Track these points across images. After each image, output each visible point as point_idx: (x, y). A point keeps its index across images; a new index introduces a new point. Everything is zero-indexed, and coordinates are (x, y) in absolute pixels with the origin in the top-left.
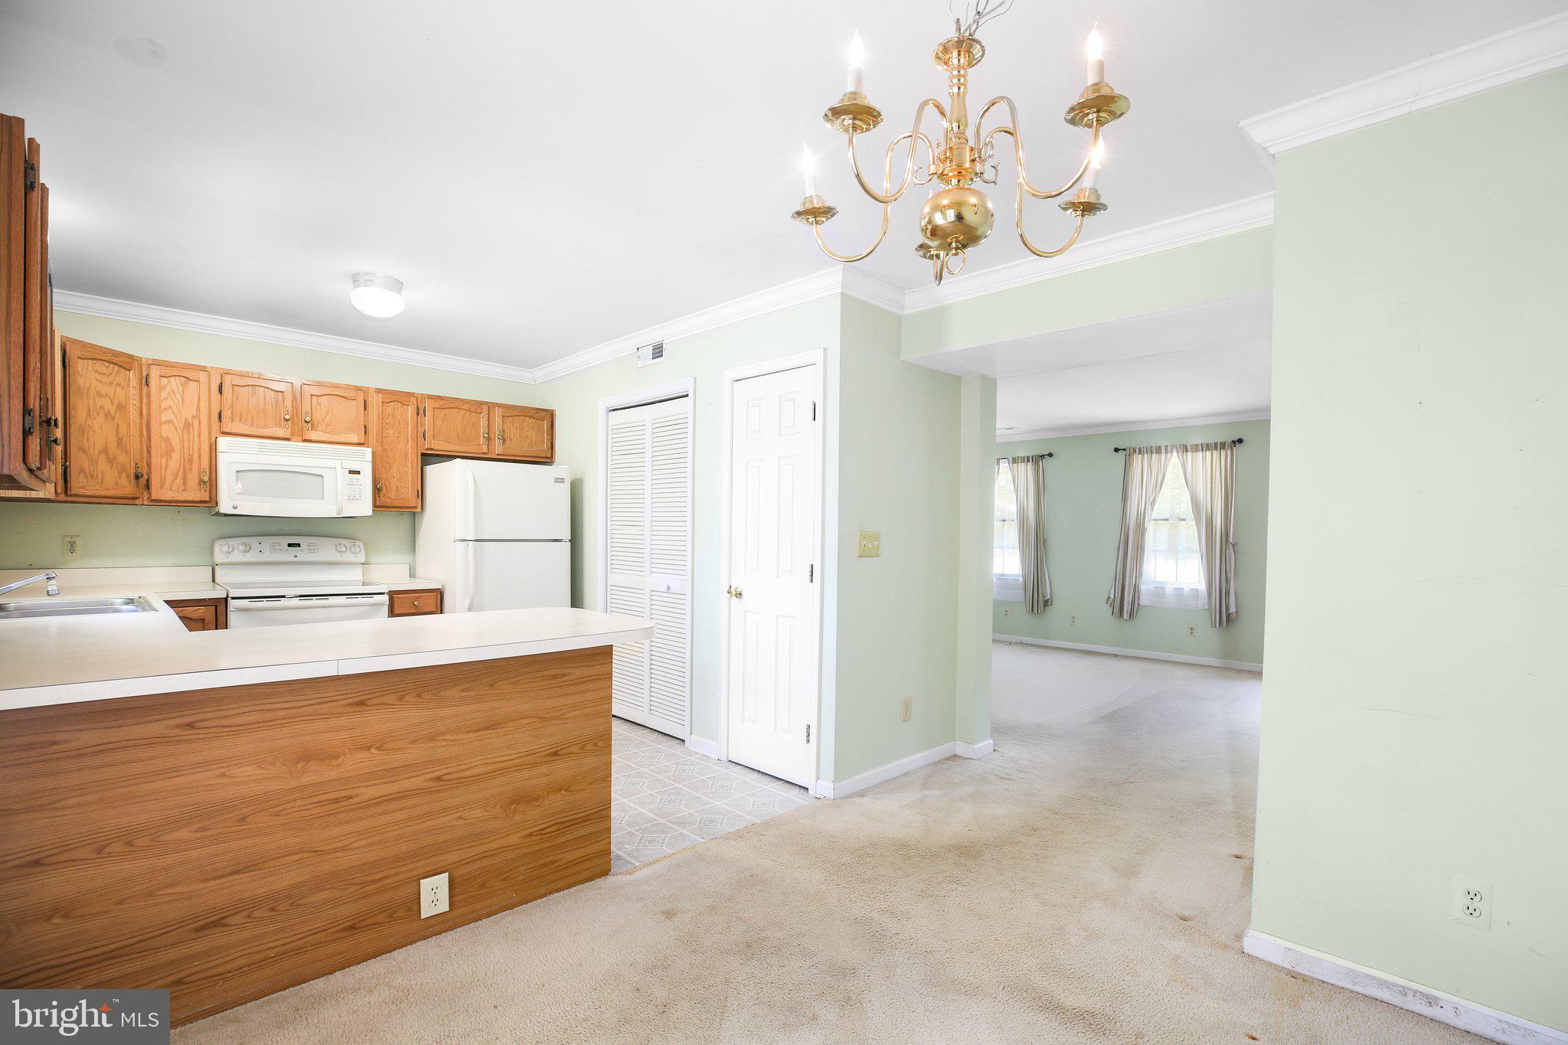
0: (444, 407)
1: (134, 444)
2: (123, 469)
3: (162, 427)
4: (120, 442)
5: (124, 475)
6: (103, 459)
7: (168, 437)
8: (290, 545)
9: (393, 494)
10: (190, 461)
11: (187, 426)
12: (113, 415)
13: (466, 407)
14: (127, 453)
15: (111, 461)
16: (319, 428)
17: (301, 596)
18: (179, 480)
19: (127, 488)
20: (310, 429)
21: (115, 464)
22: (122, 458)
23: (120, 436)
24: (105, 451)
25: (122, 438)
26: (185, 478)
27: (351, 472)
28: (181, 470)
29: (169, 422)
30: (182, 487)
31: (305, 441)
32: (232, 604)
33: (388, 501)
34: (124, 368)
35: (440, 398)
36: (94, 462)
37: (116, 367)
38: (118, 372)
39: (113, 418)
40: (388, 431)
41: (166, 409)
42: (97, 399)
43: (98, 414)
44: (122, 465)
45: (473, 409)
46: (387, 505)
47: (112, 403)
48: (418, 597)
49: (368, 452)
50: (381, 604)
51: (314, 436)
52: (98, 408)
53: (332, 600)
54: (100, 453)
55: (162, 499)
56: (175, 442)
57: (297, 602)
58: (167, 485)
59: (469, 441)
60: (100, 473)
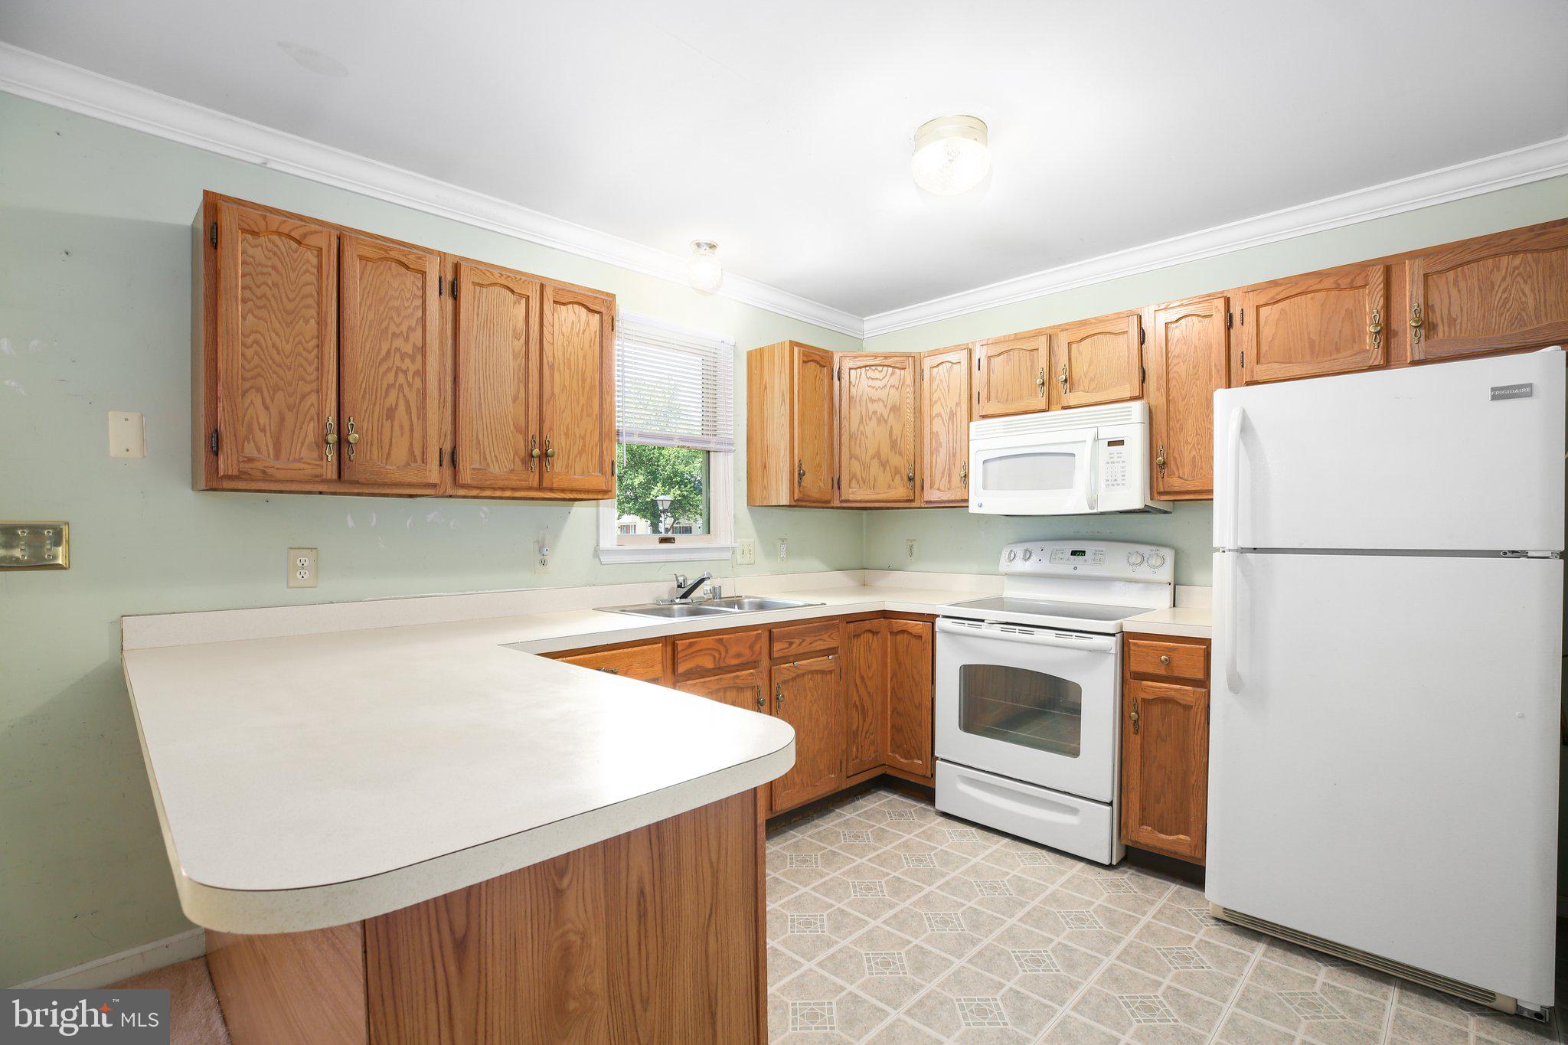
0: (1279, 298)
1: (908, 445)
2: (897, 471)
3: (934, 422)
4: (894, 444)
5: (898, 477)
6: (875, 463)
7: (937, 432)
8: (1074, 553)
9: (1186, 471)
10: (954, 455)
11: (952, 415)
12: (886, 417)
13: (1328, 283)
14: (901, 454)
15: (884, 465)
16: (1082, 388)
17: (1007, 623)
18: (945, 479)
19: (900, 491)
20: (1068, 391)
21: (888, 468)
22: (896, 460)
23: (894, 438)
24: (877, 455)
25: (896, 440)
26: (950, 476)
27: (1110, 444)
28: (947, 466)
29: (939, 415)
30: (947, 486)
31: (1064, 408)
32: (940, 623)
33: (1176, 483)
34: (897, 368)
35: (1275, 283)
36: (866, 467)
37: (890, 369)
38: (893, 374)
39: (886, 422)
40: (1176, 369)
41: (936, 402)
42: (870, 405)
43: (870, 419)
44: (896, 468)
45: (1344, 282)
46: (1177, 489)
47: (885, 406)
48: (1170, 649)
49: (1137, 408)
50: (1102, 652)
51: (1073, 398)
52: (871, 412)
53: (1040, 635)
54: (872, 458)
55: (932, 499)
56: (943, 438)
57: (996, 631)
58: (936, 486)
59: (1338, 350)
60: (872, 479)
